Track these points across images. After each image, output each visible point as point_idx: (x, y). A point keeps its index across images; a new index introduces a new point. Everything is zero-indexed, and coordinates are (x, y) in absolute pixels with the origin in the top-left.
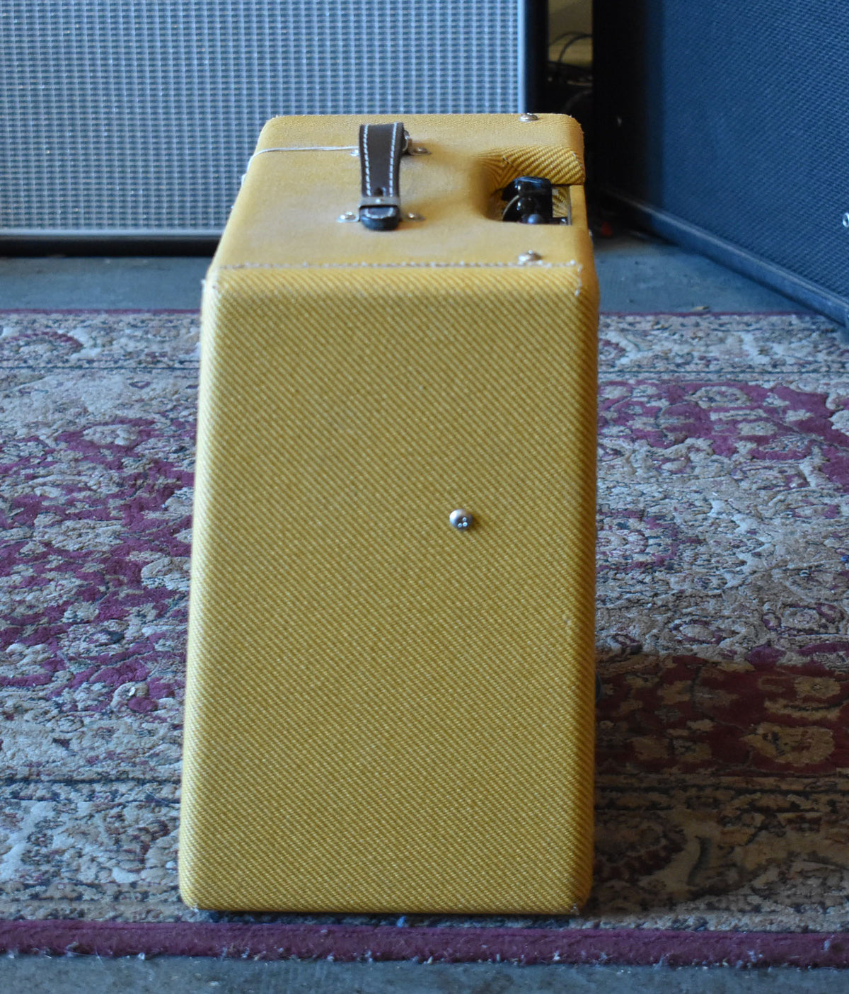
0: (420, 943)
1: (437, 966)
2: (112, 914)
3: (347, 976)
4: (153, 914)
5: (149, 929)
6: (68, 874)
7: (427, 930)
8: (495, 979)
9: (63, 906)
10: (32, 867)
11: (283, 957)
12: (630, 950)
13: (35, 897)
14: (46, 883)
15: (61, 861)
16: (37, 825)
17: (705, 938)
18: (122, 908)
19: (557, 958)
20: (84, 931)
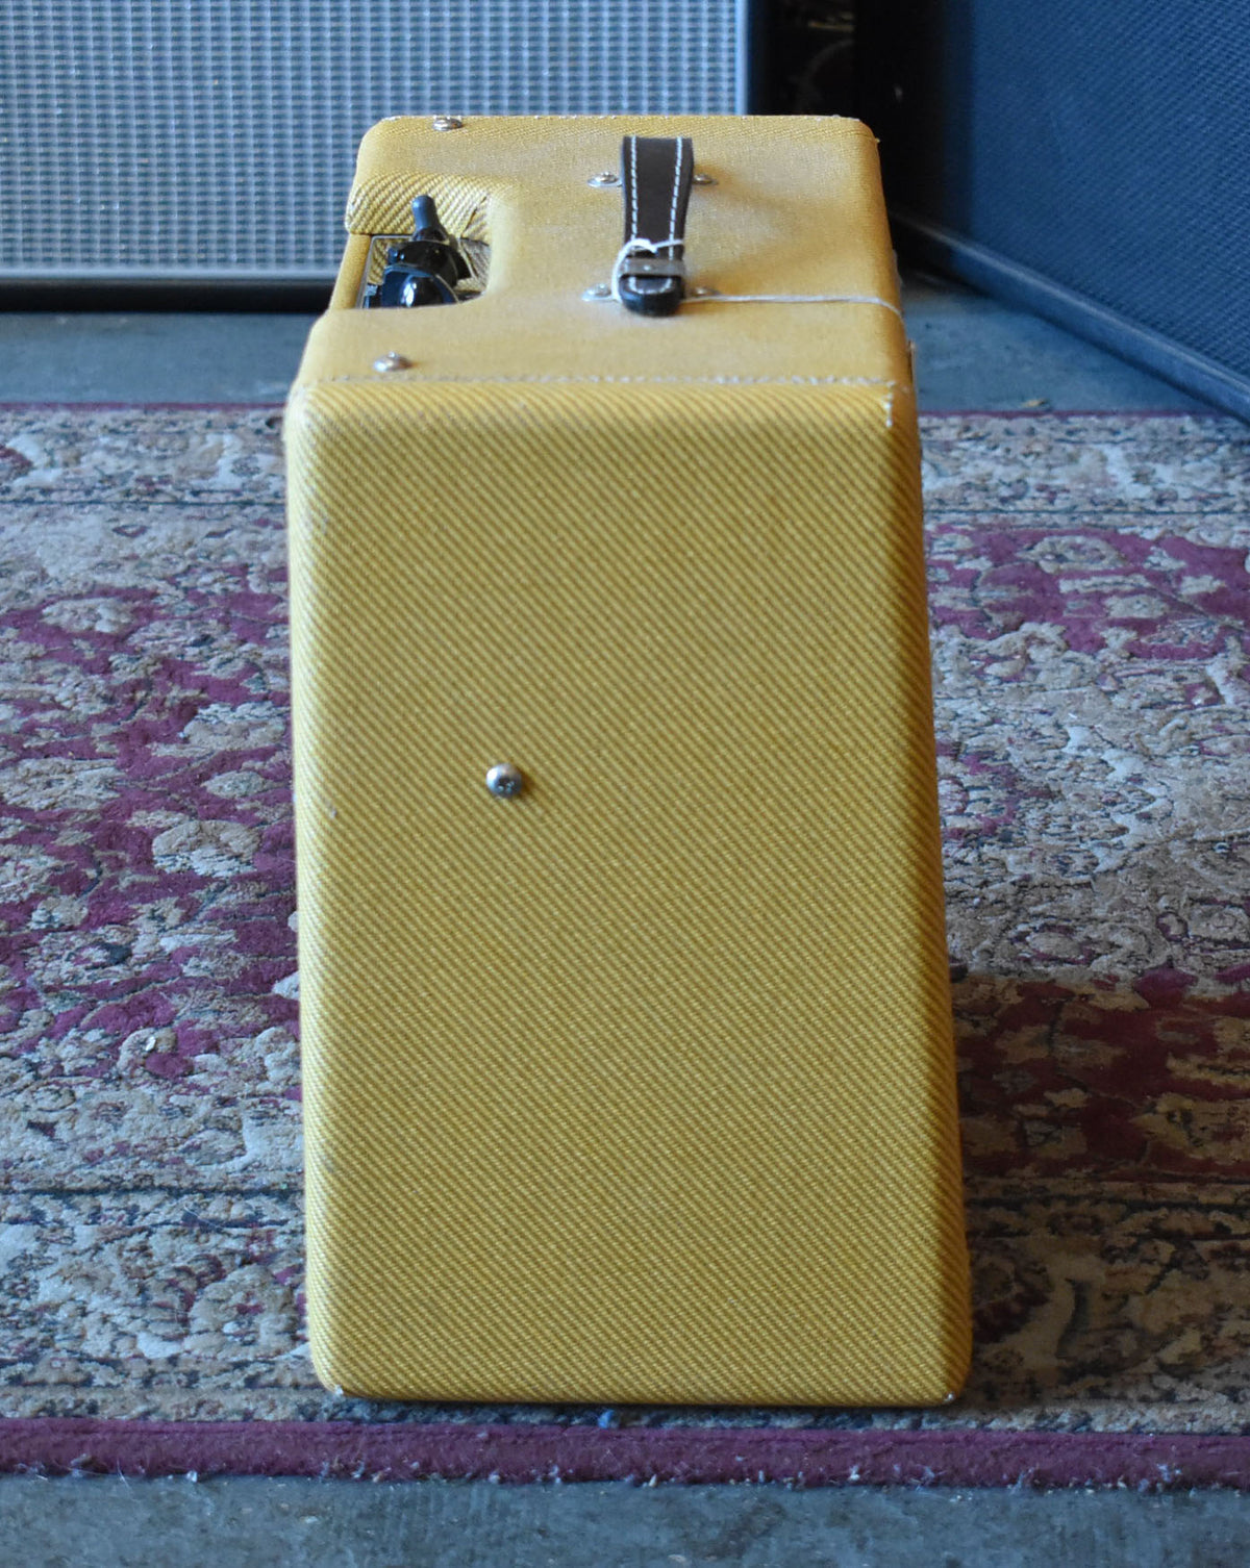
0: (637, 1453)
1: (664, 1491)
2: (141, 1408)
3: (523, 1507)
4: (207, 1407)
5: (202, 1432)
6: (66, 1344)
7: (646, 1433)
8: (757, 1511)
9: (62, 1395)
10: (8, 1333)
11: (421, 1476)
12: (971, 1465)
13: (17, 1380)
14: (32, 1358)
15: (55, 1323)
16: (11, 1263)
17: (1091, 1443)
18: (157, 1398)
19: (854, 1477)
20: (99, 1436)
